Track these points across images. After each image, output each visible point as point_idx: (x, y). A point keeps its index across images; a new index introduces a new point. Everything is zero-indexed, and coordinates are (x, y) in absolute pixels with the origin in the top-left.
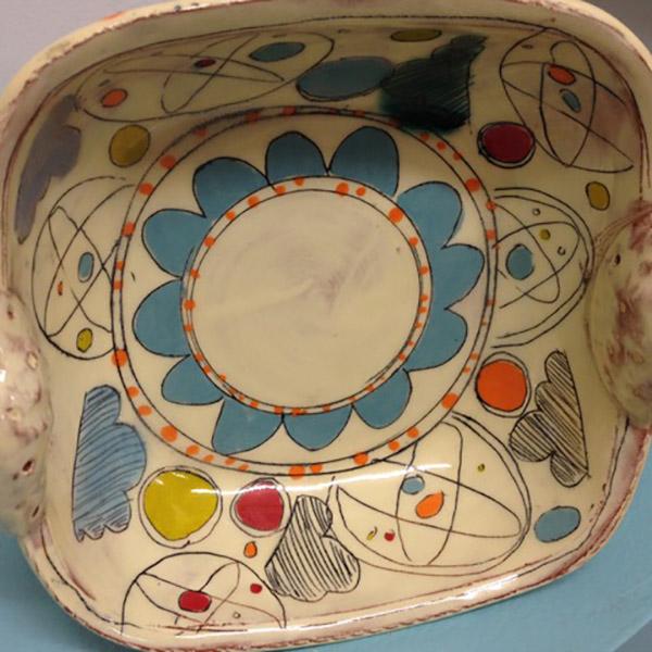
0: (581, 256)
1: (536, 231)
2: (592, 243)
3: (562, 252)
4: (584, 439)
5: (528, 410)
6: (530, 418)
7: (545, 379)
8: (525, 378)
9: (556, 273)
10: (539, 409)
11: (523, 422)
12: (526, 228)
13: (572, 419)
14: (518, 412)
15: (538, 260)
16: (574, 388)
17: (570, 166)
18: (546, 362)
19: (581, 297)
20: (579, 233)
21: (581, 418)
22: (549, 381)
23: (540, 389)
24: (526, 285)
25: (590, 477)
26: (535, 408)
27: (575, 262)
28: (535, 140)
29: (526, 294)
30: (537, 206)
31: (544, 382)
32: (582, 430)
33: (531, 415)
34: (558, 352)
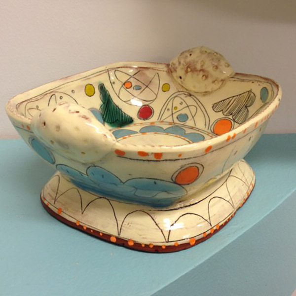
0: (183, 96)
1: (174, 111)
2: (179, 92)
3: (181, 104)
4: (240, 95)
5: (232, 118)
6: (235, 118)
7: (221, 112)
8: (221, 120)
9: (188, 106)
10: (232, 114)
11: (236, 120)
12: (172, 114)
13: (235, 100)
14: (232, 122)
15: (183, 112)
16: (224, 100)
17: (157, 96)
18: (216, 112)
19: (195, 97)
20: (176, 96)
21: (234, 97)
22: (222, 110)
23: (225, 114)
24: (190, 117)
25: (251, 90)
26: (231, 116)
27: (185, 99)
28: (147, 105)
29: (193, 117)
30: (166, 109)
31: (223, 113)
32: (237, 96)
33: (234, 117)
34: (213, 107)
